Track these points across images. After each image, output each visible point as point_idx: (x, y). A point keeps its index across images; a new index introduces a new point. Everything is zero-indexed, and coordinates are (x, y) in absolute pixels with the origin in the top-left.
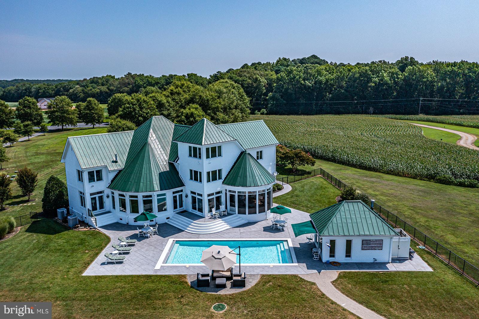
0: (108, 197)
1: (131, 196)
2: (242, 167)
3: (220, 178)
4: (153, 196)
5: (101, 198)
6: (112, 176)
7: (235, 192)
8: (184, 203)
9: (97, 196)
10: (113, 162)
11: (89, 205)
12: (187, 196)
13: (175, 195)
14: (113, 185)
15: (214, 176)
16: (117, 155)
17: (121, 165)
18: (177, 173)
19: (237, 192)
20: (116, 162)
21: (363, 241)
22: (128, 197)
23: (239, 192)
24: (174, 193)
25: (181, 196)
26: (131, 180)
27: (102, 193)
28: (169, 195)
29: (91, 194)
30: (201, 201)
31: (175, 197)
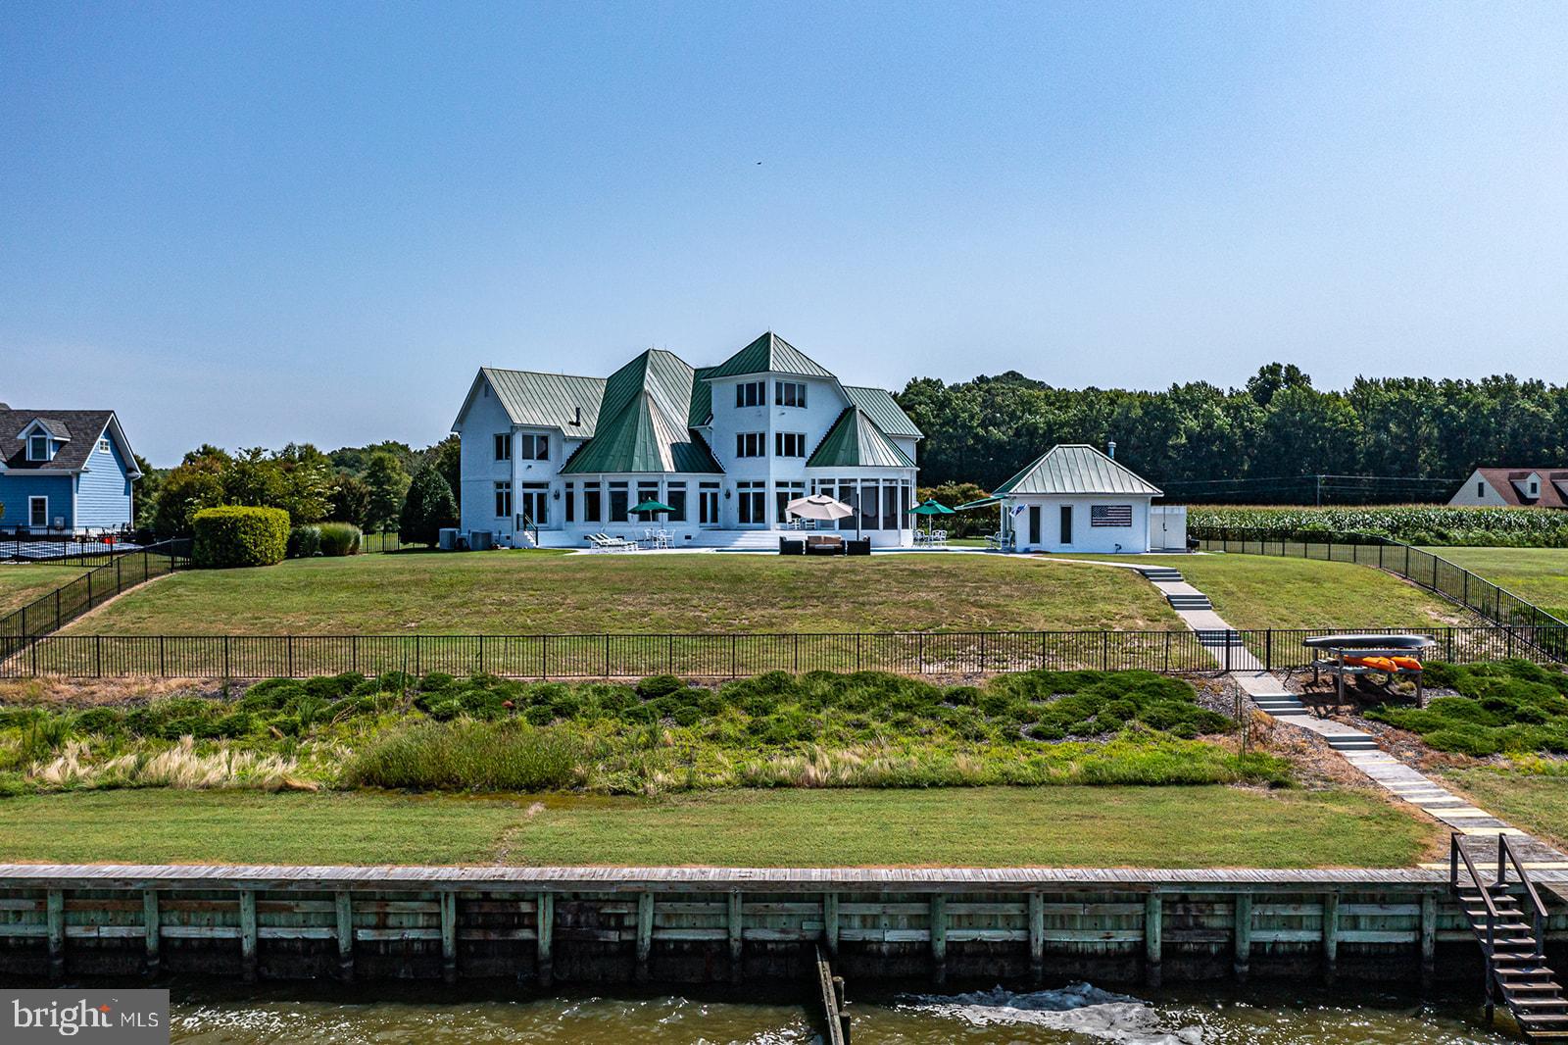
0: (557, 496)
1: (612, 485)
2: (848, 433)
3: (802, 454)
4: (660, 484)
5: (542, 498)
6: (569, 450)
7: (832, 481)
8: (720, 514)
9: (535, 492)
10: (571, 423)
11: (518, 507)
12: (728, 495)
13: (704, 490)
14: (571, 465)
15: (790, 445)
16: (581, 409)
17: (588, 429)
18: (708, 450)
19: (837, 482)
20: (578, 424)
21: (1093, 507)
22: (607, 485)
23: (842, 481)
24: (703, 485)
25: (714, 496)
26: (612, 453)
27: (543, 488)
28: (693, 483)
29: (526, 485)
30: (760, 499)
31: (703, 496)
